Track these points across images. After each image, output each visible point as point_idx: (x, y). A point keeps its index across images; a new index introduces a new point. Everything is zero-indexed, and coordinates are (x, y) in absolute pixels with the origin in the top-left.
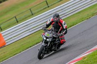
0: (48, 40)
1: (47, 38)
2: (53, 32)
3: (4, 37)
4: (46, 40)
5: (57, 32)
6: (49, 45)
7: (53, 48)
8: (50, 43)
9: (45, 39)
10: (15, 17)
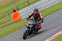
0: (30, 26)
1: (29, 25)
2: (34, 21)
3: (20, 14)
4: (28, 27)
5: (36, 21)
6: (31, 30)
7: (34, 32)
8: (32, 29)
9: (28, 25)
10: (28, 1)
